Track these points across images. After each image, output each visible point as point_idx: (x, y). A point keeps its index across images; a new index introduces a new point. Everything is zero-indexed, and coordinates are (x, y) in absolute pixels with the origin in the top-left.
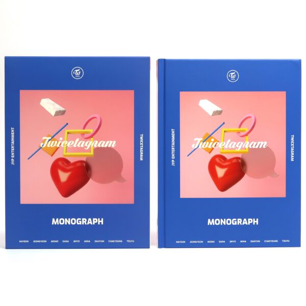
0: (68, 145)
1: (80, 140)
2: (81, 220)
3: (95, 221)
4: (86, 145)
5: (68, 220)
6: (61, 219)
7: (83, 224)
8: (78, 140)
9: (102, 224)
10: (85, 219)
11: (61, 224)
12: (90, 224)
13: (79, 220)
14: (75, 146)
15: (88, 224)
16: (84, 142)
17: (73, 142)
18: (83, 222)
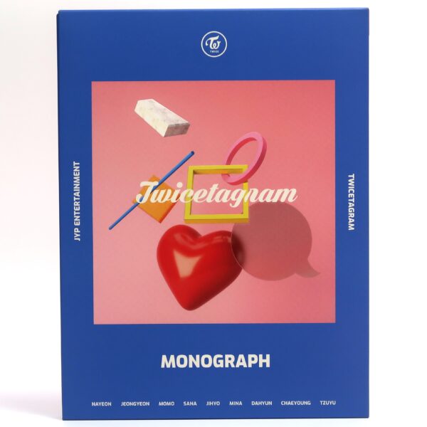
0: (196, 199)
1: (220, 188)
2: (224, 358)
3: (253, 359)
4: (233, 198)
5: (195, 358)
6: (179, 357)
7: (227, 366)
8: (215, 187)
9: (268, 365)
10: (232, 357)
11: (180, 366)
12: (241, 367)
13: (218, 359)
14: (209, 200)
15: (238, 366)
16: (228, 192)
17: (205, 192)
18: (227, 362)
